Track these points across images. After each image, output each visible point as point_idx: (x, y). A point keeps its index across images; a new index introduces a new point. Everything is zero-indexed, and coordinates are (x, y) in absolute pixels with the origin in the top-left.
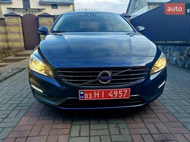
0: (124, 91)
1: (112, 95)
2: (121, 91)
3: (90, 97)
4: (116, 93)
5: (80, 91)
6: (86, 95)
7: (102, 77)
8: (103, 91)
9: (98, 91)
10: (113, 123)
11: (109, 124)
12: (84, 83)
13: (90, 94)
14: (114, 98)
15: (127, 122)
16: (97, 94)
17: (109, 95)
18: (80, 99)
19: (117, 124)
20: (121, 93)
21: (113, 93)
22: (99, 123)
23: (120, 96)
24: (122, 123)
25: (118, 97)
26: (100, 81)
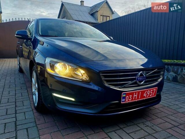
0: (154, 90)
1: (146, 95)
2: (152, 90)
3: (130, 99)
4: (149, 92)
5: (123, 94)
6: (127, 97)
7: (140, 78)
8: (140, 91)
9: (137, 92)
10: (139, 123)
11: (137, 125)
12: (125, 85)
13: (131, 96)
14: (146, 97)
15: (148, 120)
16: (136, 96)
17: (144, 95)
18: (122, 103)
19: (143, 123)
20: (151, 92)
21: (147, 93)
22: (128, 126)
23: (150, 95)
24: (145, 122)
25: (149, 96)
26: (138, 82)
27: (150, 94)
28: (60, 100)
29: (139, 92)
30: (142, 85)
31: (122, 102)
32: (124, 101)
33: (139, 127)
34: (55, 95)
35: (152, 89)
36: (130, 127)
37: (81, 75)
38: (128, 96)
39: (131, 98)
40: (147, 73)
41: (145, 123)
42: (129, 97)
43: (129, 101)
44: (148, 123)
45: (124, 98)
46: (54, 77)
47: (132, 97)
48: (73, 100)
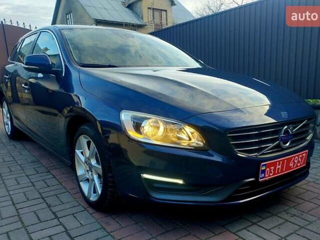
0: (303, 155)
4: (296, 159)
5: (262, 165)
6: (268, 171)
8: (285, 159)
9: (281, 160)
10: (280, 212)
11: (277, 215)
12: (264, 150)
13: (272, 168)
14: (293, 168)
15: (292, 206)
16: (280, 167)
17: (291, 165)
18: (260, 180)
19: (284, 211)
20: (300, 160)
21: (294, 161)
22: (264, 219)
23: (299, 165)
24: (288, 209)
25: (297, 166)
26: (282, 144)
27: (298, 162)
28: (156, 185)
29: (283, 161)
30: (288, 148)
31: (261, 178)
32: (263, 178)
33: (282, 218)
34: (146, 176)
35: (300, 155)
36: (267, 219)
37: (187, 139)
38: (268, 169)
39: (272, 171)
40: (294, 128)
41: (288, 211)
42: (270, 170)
43: (269, 176)
44: (293, 211)
45: (264, 172)
46: (142, 144)
47: (274, 170)
48: (180, 182)
